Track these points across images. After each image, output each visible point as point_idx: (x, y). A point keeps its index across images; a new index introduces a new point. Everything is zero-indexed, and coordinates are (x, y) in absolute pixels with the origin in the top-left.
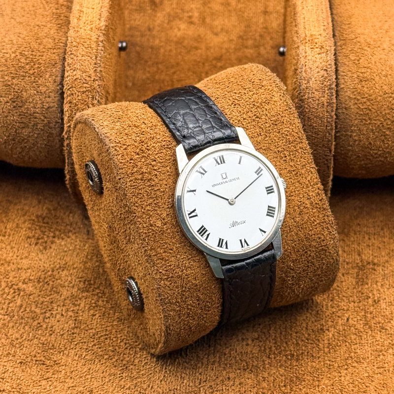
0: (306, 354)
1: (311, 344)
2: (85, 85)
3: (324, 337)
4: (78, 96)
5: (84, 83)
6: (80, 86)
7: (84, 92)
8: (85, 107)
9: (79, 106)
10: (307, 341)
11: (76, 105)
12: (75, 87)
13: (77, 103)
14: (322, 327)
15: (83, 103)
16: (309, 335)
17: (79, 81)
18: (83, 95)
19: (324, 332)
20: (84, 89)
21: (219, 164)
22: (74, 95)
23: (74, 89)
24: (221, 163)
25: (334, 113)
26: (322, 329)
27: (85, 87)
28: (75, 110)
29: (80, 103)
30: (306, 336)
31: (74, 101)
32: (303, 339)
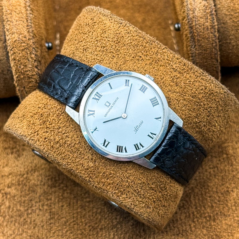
0: (219, 214)
1: (222, 204)
2: (23, 44)
3: (230, 198)
4: (19, 53)
5: (22, 43)
6: (19, 46)
7: (23, 50)
8: (26, 61)
9: (22, 61)
10: (218, 203)
11: (19, 61)
12: (16, 47)
13: (20, 59)
14: (227, 189)
15: (24, 59)
16: (219, 197)
17: (18, 42)
18: (23, 52)
19: (230, 193)
20: (23, 48)
22: (16, 53)
23: (15, 48)
25: (216, 33)
26: (228, 191)
27: (24, 46)
28: (19, 65)
29: (22, 59)
30: (217, 198)
31: (17, 58)
32: (216, 201)
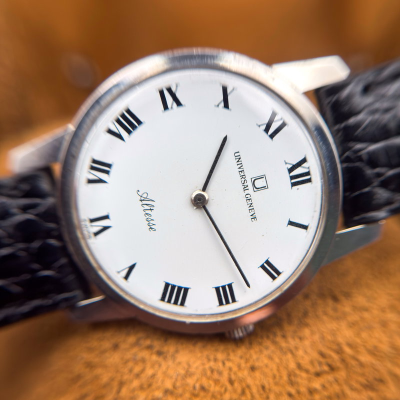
21: (290, 170)
24: (292, 178)
